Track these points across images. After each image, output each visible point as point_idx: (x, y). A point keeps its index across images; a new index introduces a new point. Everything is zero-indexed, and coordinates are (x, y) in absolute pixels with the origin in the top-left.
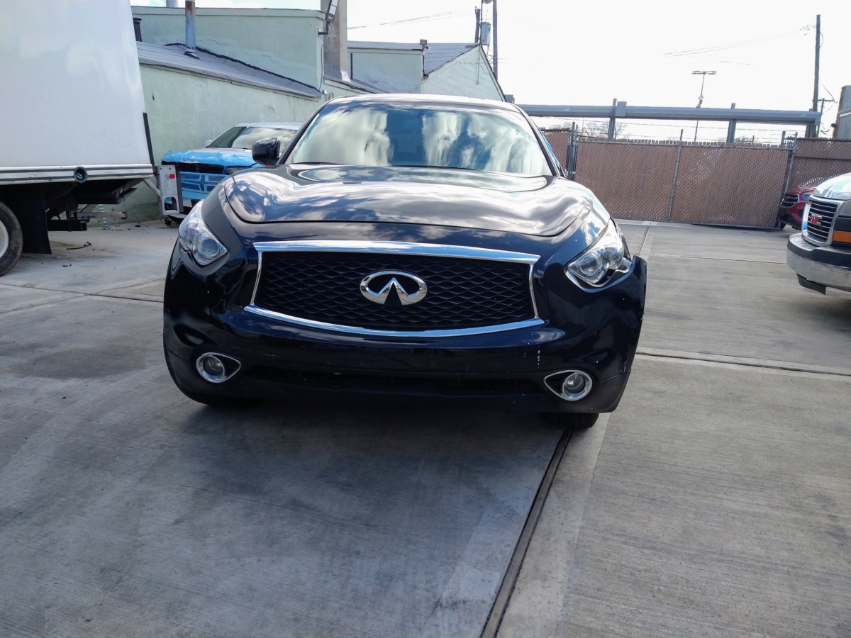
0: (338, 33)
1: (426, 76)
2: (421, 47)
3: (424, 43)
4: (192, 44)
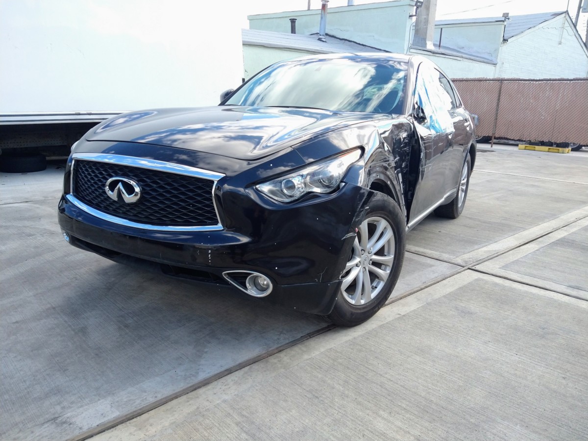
0: (428, 15)
1: (505, 40)
2: (503, 19)
3: (506, 16)
4: (323, 33)
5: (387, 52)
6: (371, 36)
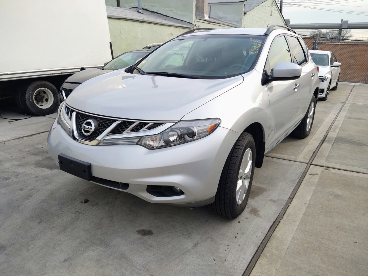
1: (245, 13)
4: (140, 7)
5: (183, 21)
6: (171, 10)
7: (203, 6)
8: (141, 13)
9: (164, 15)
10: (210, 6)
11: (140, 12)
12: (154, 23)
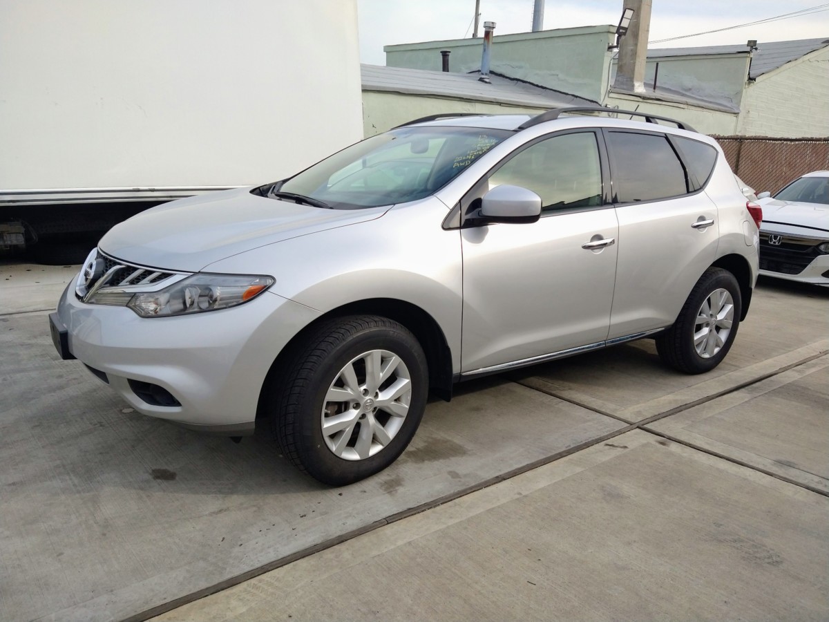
1: (752, 79)
2: (748, 49)
3: (752, 44)
4: (486, 70)
5: (577, 97)
6: (553, 75)
7: (634, 63)
8: (486, 82)
9: (537, 86)
10: (657, 64)
11: (485, 80)
12: (500, 104)
